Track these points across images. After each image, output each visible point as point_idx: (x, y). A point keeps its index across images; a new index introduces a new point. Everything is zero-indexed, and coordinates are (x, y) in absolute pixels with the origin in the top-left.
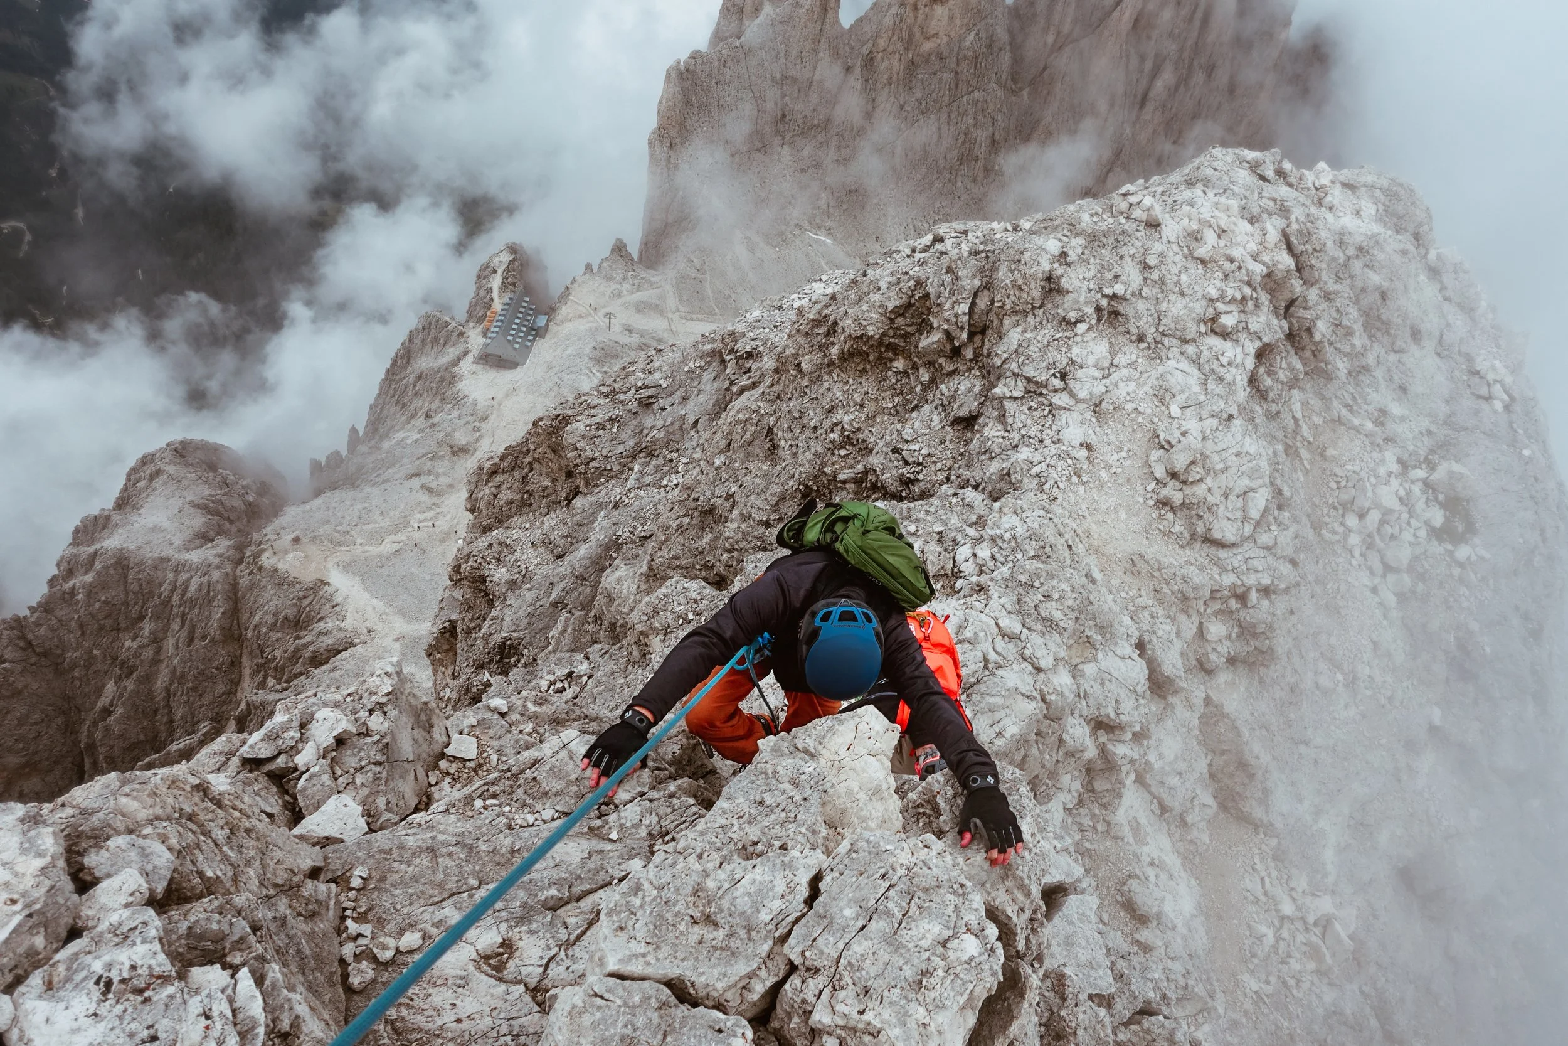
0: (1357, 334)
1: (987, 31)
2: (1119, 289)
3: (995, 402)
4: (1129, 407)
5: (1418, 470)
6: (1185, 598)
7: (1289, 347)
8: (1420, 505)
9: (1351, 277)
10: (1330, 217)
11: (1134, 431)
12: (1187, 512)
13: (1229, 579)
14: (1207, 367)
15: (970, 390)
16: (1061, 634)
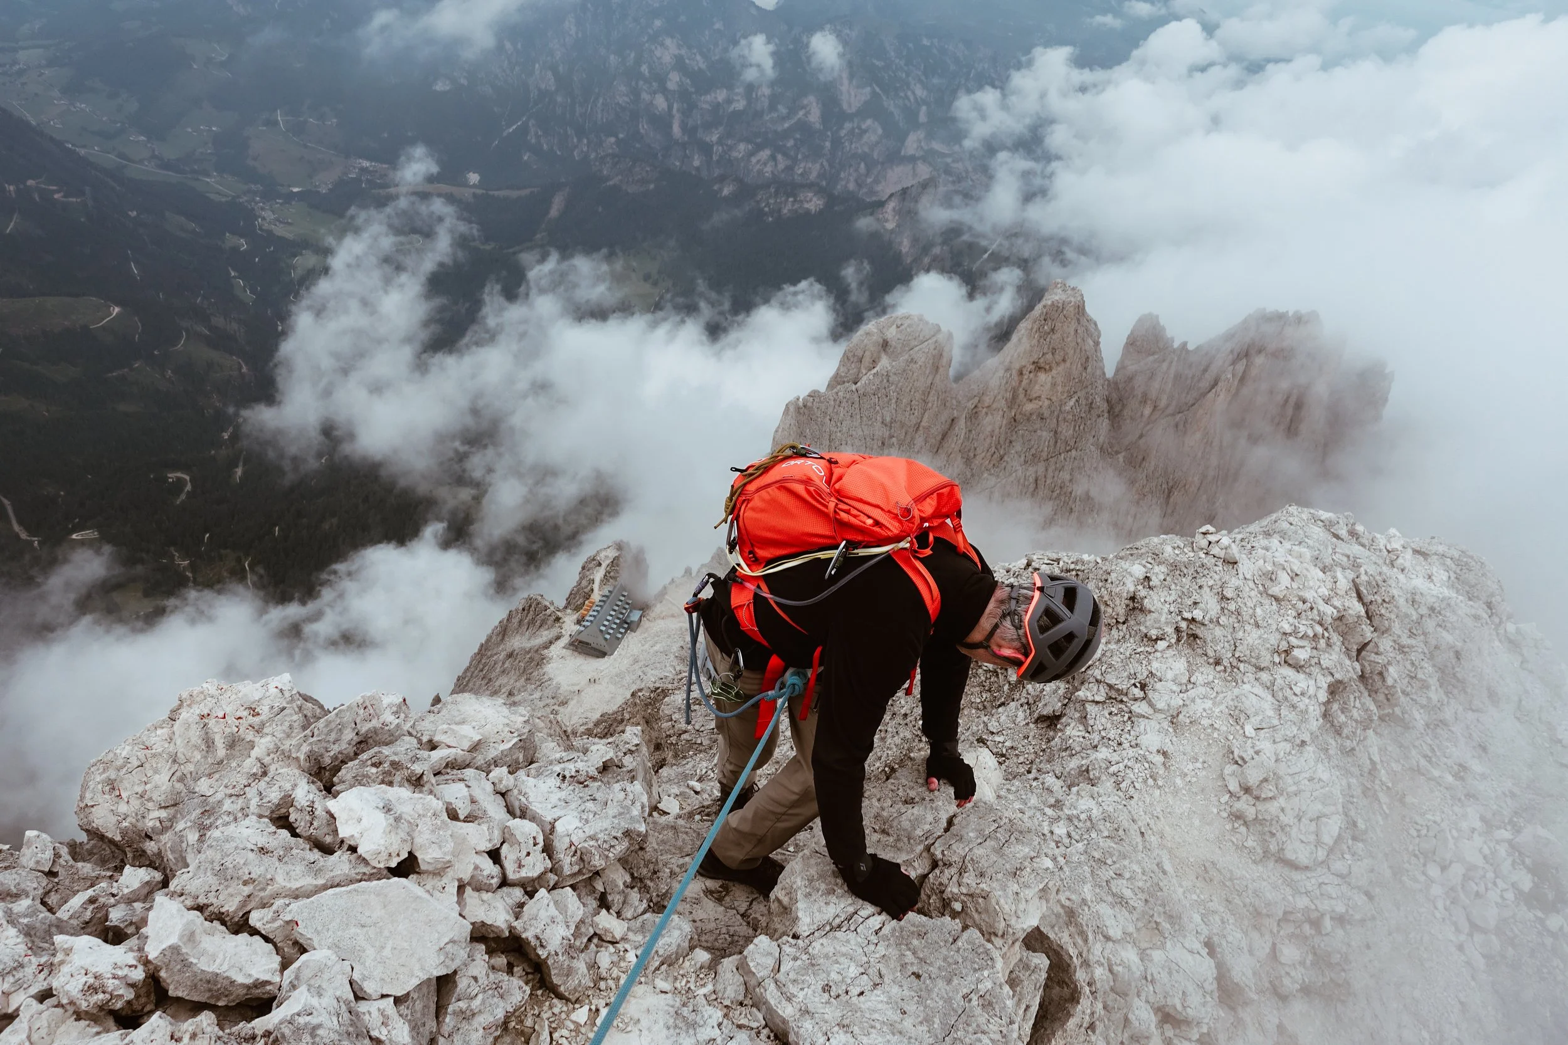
0: (1433, 688)
1: (1087, 399)
2: (1198, 614)
3: (1077, 705)
4: (1206, 722)
5: (1503, 831)
6: (1257, 913)
7: (1362, 688)
8: (1506, 866)
9: (1425, 634)
10: (1401, 577)
11: (1209, 744)
12: (1260, 828)
13: (1302, 902)
14: (1280, 694)
15: (1055, 692)
16: (1130, 913)
